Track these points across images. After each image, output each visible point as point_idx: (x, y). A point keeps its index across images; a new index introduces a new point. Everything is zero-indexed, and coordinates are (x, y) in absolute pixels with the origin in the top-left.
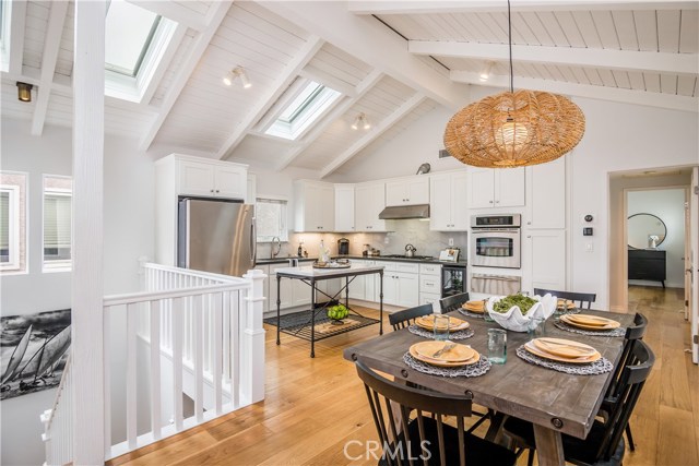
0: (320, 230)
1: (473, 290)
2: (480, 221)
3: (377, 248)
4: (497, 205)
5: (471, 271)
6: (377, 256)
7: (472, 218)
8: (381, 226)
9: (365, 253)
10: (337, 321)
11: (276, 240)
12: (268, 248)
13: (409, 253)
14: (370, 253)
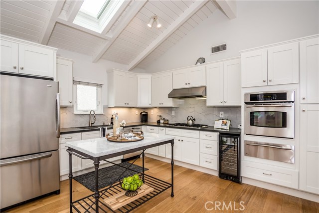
0: (127, 106)
1: (246, 154)
2: (254, 97)
3: (166, 118)
4: (270, 83)
5: (244, 138)
6: (167, 125)
7: (246, 95)
8: (170, 103)
9: (159, 122)
10: (129, 192)
11: (92, 113)
12: (87, 118)
13: (191, 122)
14: (162, 121)
